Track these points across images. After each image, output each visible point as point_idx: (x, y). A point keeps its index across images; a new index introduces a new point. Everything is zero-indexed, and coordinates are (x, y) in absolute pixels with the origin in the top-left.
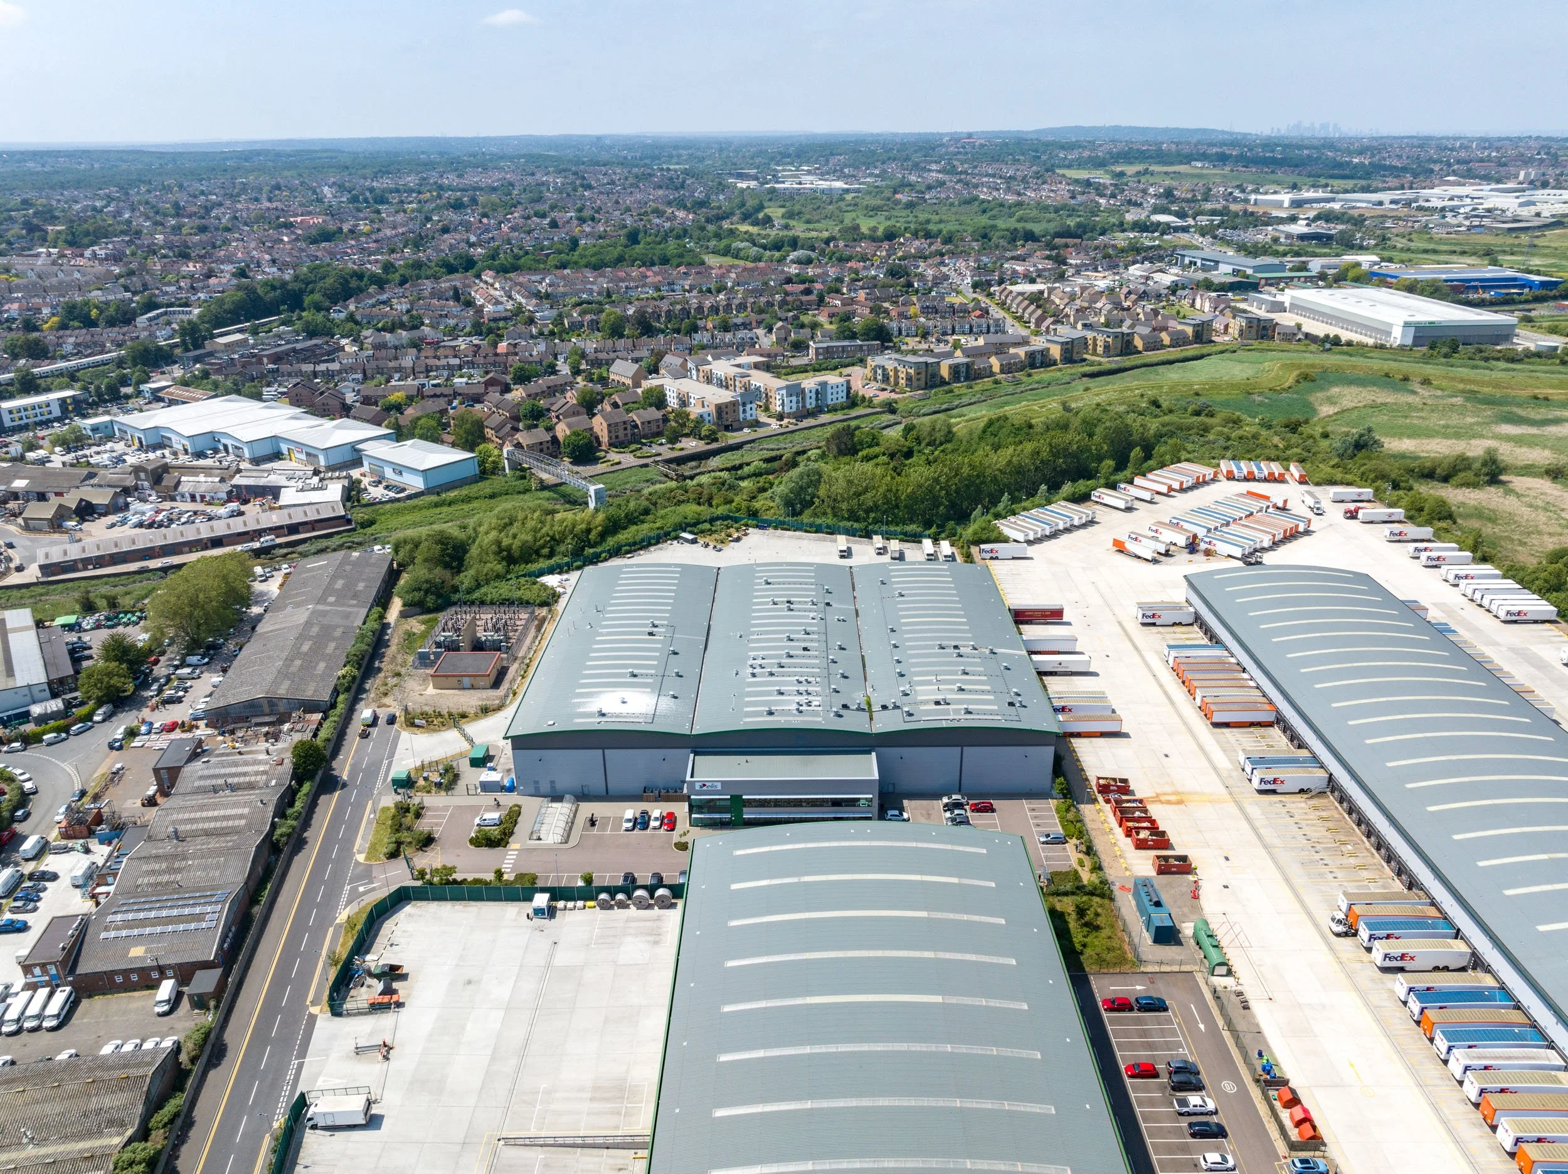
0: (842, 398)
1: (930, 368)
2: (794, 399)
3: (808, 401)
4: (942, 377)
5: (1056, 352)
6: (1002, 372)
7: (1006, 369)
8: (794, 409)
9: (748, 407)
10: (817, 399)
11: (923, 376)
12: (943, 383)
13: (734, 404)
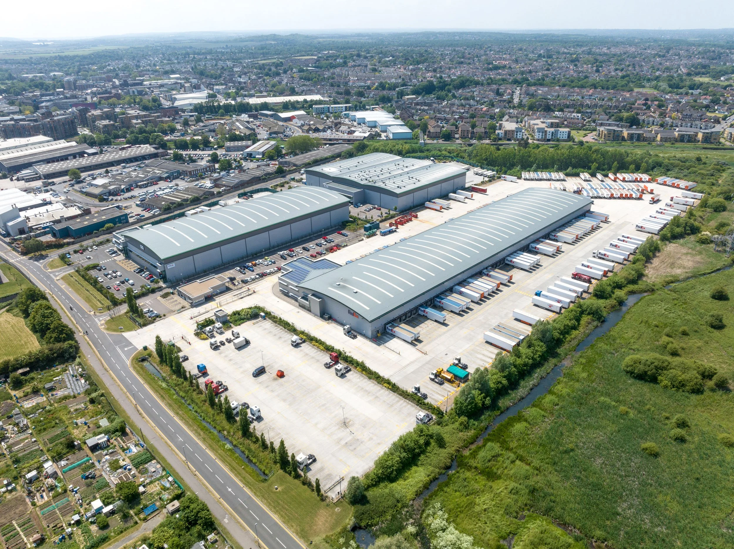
0: (565, 137)
1: (616, 133)
2: (541, 134)
3: (548, 136)
4: (623, 137)
5: (700, 136)
6: (661, 140)
7: (664, 140)
8: (540, 138)
9: (519, 133)
10: (552, 135)
11: (612, 136)
12: (623, 139)
13: (513, 131)
